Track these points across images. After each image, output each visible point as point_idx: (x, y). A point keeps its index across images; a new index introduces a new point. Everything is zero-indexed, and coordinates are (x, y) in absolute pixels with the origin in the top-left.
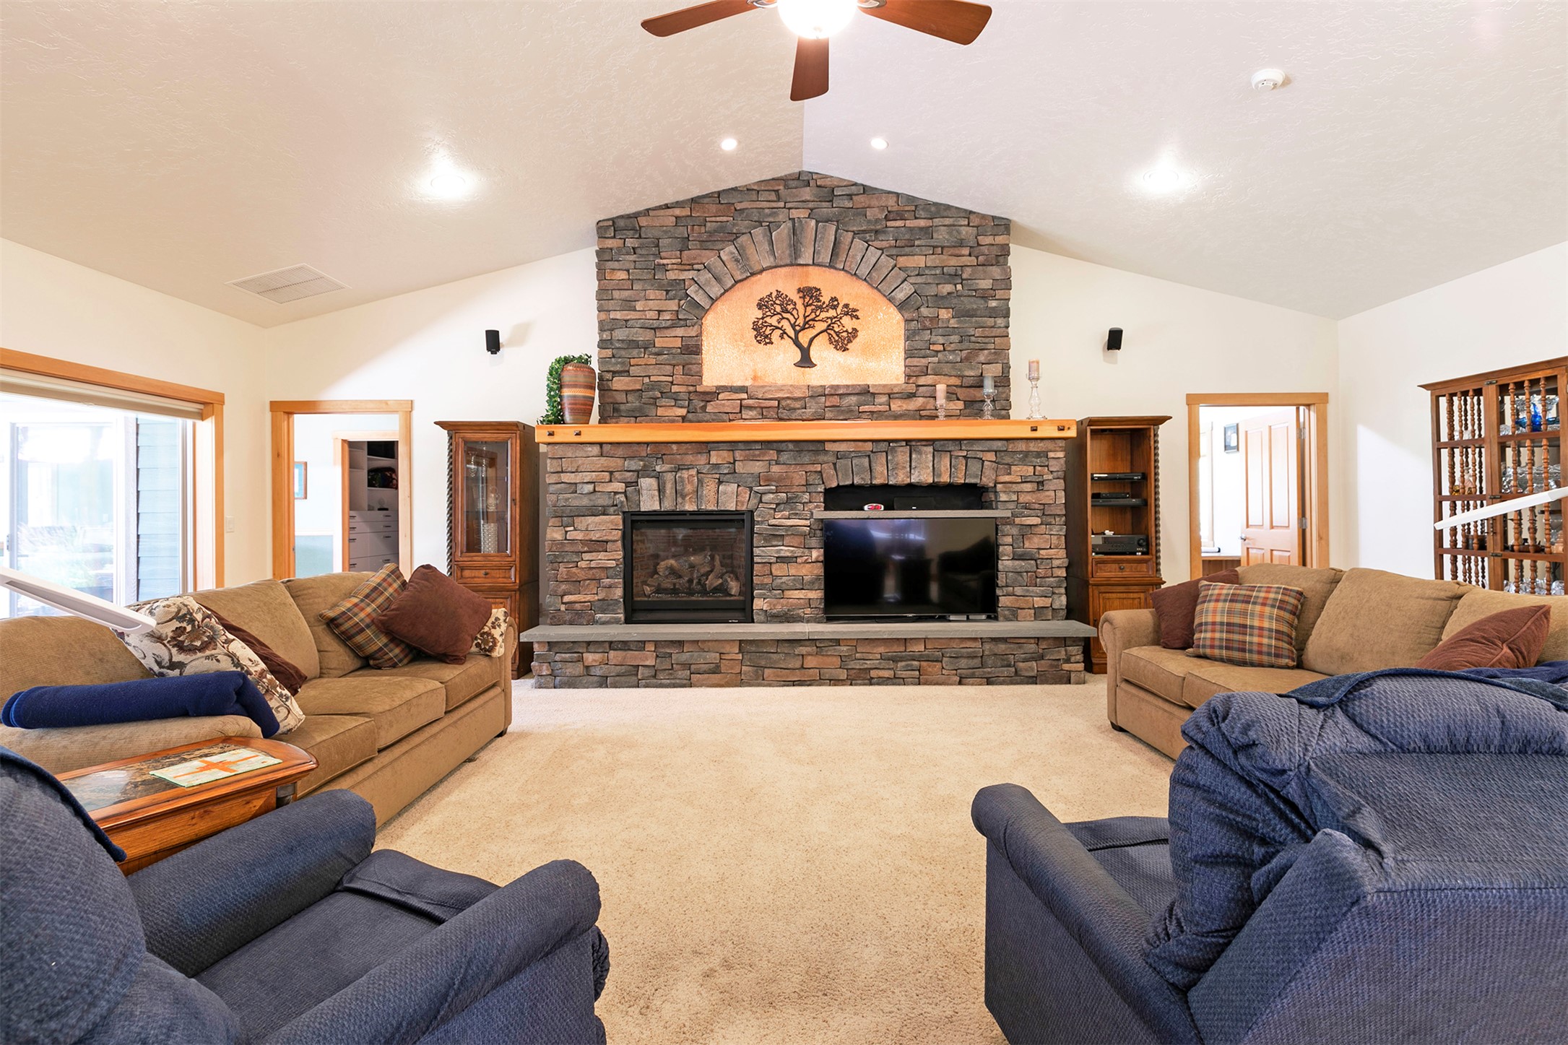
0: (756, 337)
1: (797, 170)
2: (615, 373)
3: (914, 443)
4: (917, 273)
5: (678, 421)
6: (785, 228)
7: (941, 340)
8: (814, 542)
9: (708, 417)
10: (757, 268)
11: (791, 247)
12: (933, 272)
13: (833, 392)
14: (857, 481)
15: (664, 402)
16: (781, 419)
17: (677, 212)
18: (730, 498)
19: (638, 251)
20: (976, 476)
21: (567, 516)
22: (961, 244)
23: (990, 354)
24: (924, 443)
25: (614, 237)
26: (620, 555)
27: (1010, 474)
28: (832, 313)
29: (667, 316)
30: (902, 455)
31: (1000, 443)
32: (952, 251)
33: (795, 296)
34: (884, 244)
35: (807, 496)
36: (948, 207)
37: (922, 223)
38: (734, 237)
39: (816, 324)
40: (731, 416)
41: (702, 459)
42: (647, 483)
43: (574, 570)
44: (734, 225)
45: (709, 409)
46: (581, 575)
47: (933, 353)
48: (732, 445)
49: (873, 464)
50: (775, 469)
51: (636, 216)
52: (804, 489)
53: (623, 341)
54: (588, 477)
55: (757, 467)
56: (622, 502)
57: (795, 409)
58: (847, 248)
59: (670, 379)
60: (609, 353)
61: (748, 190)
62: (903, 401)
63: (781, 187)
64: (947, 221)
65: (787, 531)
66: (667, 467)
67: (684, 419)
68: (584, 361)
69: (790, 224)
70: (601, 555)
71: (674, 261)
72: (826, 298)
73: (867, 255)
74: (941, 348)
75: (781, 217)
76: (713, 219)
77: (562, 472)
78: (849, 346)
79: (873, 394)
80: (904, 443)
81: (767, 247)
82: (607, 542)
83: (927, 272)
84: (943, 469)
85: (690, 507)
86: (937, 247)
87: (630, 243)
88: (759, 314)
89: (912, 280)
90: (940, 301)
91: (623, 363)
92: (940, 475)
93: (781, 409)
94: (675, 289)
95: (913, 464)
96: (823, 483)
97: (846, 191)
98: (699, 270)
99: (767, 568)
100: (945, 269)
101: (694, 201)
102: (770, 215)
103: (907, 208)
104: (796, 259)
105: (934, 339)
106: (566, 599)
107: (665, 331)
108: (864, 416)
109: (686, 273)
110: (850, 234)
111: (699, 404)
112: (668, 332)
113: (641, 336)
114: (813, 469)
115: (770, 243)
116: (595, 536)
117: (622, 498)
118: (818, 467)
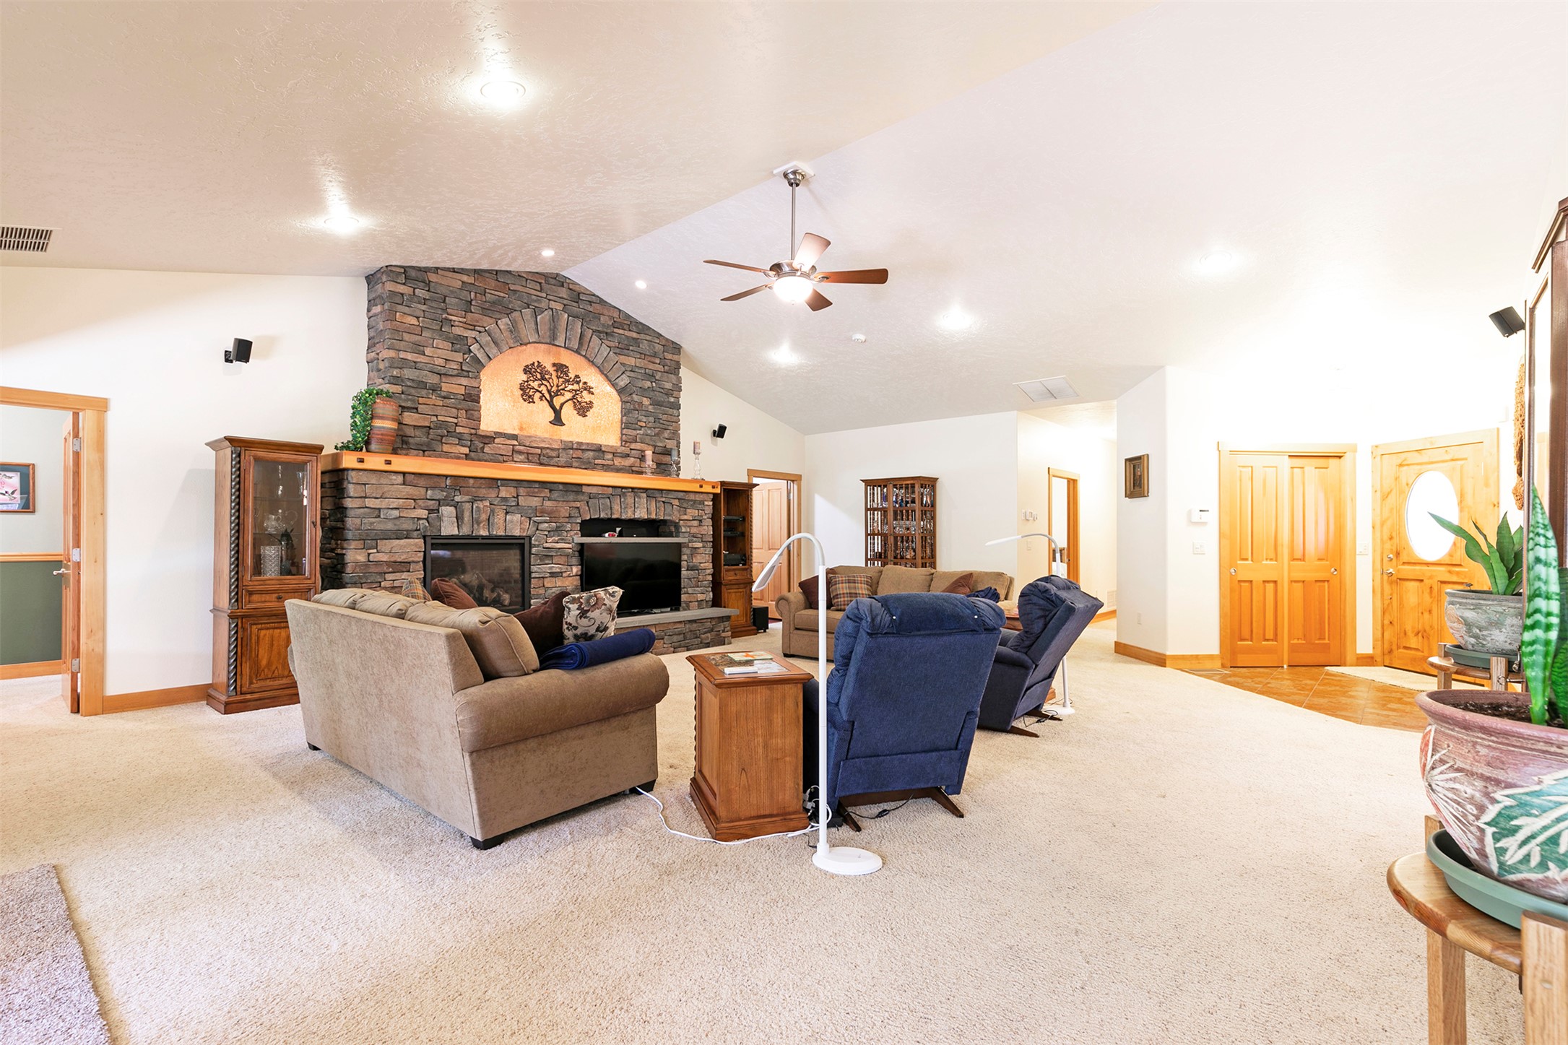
0: (522, 395)
1: (554, 272)
3: (636, 490)
4: (630, 369)
5: (462, 458)
6: (547, 315)
7: (644, 419)
8: (575, 560)
9: (487, 457)
10: (524, 339)
11: (550, 330)
12: (640, 371)
13: (578, 447)
14: (603, 515)
15: (451, 440)
16: (541, 464)
17: (465, 278)
18: (516, 526)
19: (428, 302)
20: (669, 515)
21: (371, 539)
22: (655, 356)
23: (670, 432)
24: (642, 491)
25: (404, 284)
26: (420, 574)
27: (685, 514)
28: (576, 387)
29: (453, 366)
30: (630, 498)
31: (682, 494)
32: (649, 358)
33: (552, 368)
34: (612, 344)
35: (569, 526)
36: (649, 328)
37: (635, 335)
38: (508, 312)
39: (566, 393)
40: (505, 458)
41: (493, 494)
42: (447, 511)
44: (510, 302)
45: (486, 450)
47: (639, 427)
48: (519, 483)
49: (612, 504)
50: (548, 504)
51: (426, 270)
52: (567, 520)
53: (413, 380)
54: (393, 503)
55: (535, 502)
56: (426, 527)
57: (552, 457)
58: (588, 340)
59: (455, 421)
60: (399, 388)
61: (519, 275)
62: (621, 459)
63: (543, 281)
64: (648, 338)
65: (557, 552)
66: (466, 498)
67: (467, 456)
68: (390, 396)
69: (549, 312)
70: (404, 575)
71: (461, 319)
72: (572, 375)
73: (601, 349)
74: (644, 424)
75: (543, 305)
76: (493, 292)
77: (365, 497)
78: (588, 414)
79: (604, 452)
80: (630, 490)
81: (533, 326)
82: (409, 563)
83: (637, 370)
84: (652, 509)
85: (484, 533)
86: (642, 354)
87: (420, 293)
88: (525, 377)
89: (628, 374)
90: (643, 391)
91: (413, 401)
92: (651, 514)
93: (542, 457)
94: (459, 343)
95: (636, 505)
96: (580, 516)
97: (589, 298)
98: (480, 332)
99: (541, 581)
100: (647, 370)
101: (477, 272)
102: (535, 301)
103: (625, 322)
104: (554, 340)
105: (640, 418)
107: (451, 378)
108: (598, 467)
109: (470, 332)
110: (591, 331)
111: (479, 445)
112: (454, 380)
113: (432, 379)
114: (574, 506)
115: (535, 323)
116: (399, 558)
117: (424, 523)
118: (577, 504)
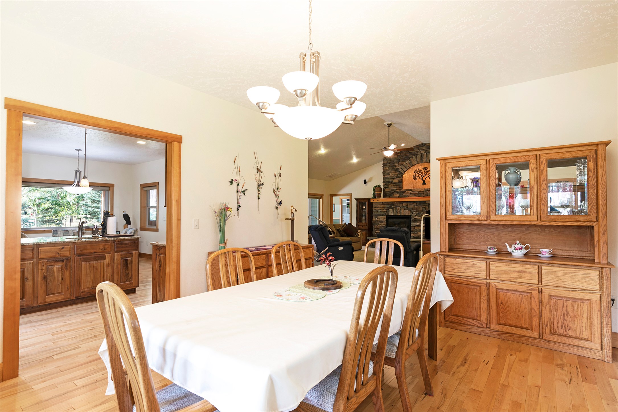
1: (422, 143)
2: (386, 188)
5: (397, 197)
6: (419, 156)
9: (403, 196)
10: (414, 164)
11: (421, 159)
15: (395, 193)
16: (419, 196)
17: (398, 155)
18: (406, 213)
19: (390, 163)
21: (377, 216)
25: (386, 161)
29: (395, 176)
33: (422, 169)
35: (422, 213)
38: (409, 159)
39: (427, 175)
41: (401, 205)
42: (391, 210)
43: (377, 226)
44: (409, 156)
45: (404, 194)
48: (407, 202)
50: (416, 207)
53: (387, 181)
54: (380, 209)
55: (412, 206)
59: (396, 189)
60: (385, 184)
61: (412, 148)
65: (418, 220)
67: (399, 196)
68: (379, 186)
69: (420, 155)
70: (382, 224)
71: (397, 164)
72: (429, 169)
75: (419, 153)
77: (376, 208)
82: (383, 221)
85: (399, 215)
87: (388, 162)
88: (414, 174)
91: (387, 186)
94: (397, 170)
96: (426, 210)
99: (414, 228)
102: (416, 153)
104: (422, 162)
106: (376, 232)
109: (399, 167)
111: (402, 193)
112: (396, 179)
113: (391, 180)
115: (417, 159)
116: (381, 220)
117: (386, 213)
118: (425, 207)
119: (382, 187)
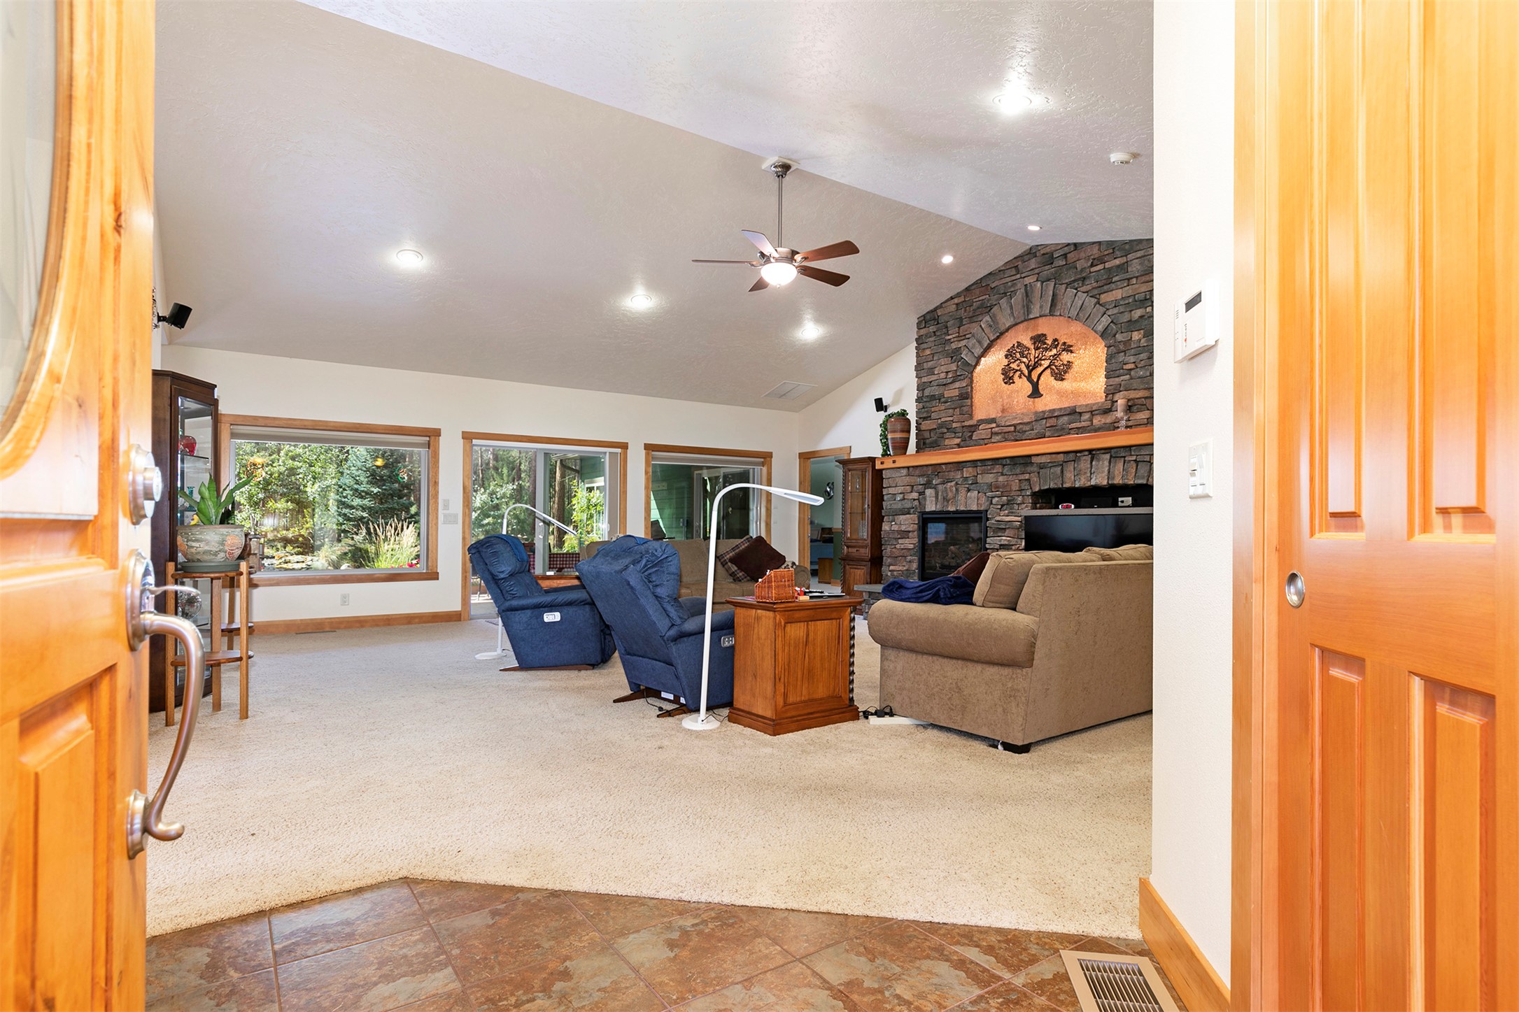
0: (1004, 380)
1: (1028, 247)
2: (924, 419)
3: (1094, 452)
4: (1114, 305)
5: (953, 448)
6: (1020, 294)
7: (1132, 359)
9: (973, 443)
10: (1003, 328)
11: (1024, 307)
12: (1127, 302)
13: (1052, 415)
14: (1052, 486)
15: (947, 435)
16: (1017, 440)
17: (956, 301)
18: (971, 501)
19: (938, 333)
20: (1143, 478)
21: (893, 514)
24: (1103, 451)
25: (925, 327)
26: (916, 541)
28: (1054, 351)
29: (950, 375)
30: (1084, 463)
33: (1027, 342)
34: (1089, 287)
35: (1020, 499)
37: (1117, 262)
38: (988, 310)
39: (1043, 362)
40: (986, 441)
41: (958, 475)
42: (929, 492)
43: (894, 550)
44: (988, 300)
45: (974, 437)
46: (897, 553)
47: (1126, 372)
48: (977, 463)
49: (1065, 472)
50: (1001, 479)
51: (935, 310)
52: (1019, 493)
53: (927, 396)
54: (900, 489)
55: (989, 478)
56: (916, 506)
57: (1025, 431)
58: (1062, 297)
59: (951, 419)
60: (921, 405)
61: (999, 271)
62: (1102, 416)
63: (1020, 263)
64: (1139, 254)
65: (1006, 525)
66: (939, 481)
67: (959, 446)
68: (903, 414)
69: (1023, 290)
70: (907, 541)
71: (954, 336)
72: (1049, 341)
73: (1074, 299)
74: (1131, 366)
75: (1019, 286)
76: (977, 299)
77: (893, 487)
78: (1067, 376)
79: (1080, 414)
80: (1087, 453)
81: (1009, 312)
82: (909, 532)
83: (1121, 303)
84: (1116, 472)
85: (951, 508)
86: (1132, 278)
87: (932, 329)
88: (1006, 362)
89: (1109, 313)
90: (1132, 325)
91: (927, 411)
92: (1113, 478)
93: (1017, 433)
94: (955, 355)
95: (1093, 470)
96: (1031, 488)
97: (1062, 252)
98: (969, 338)
100: (1137, 297)
101: (967, 289)
102: (1012, 286)
103: (1106, 253)
104: (1028, 315)
105: (1127, 359)
106: (892, 568)
107: (950, 385)
108: (1072, 432)
109: (962, 342)
110: (1064, 286)
111: (969, 434)
112: (952, 386)
113: (938, 391)
114: (1023, 478)
115: (1011, 308)
116: (903, 528)
117: (916, 503)
118: (1027, 476)
119: (912, 417)
